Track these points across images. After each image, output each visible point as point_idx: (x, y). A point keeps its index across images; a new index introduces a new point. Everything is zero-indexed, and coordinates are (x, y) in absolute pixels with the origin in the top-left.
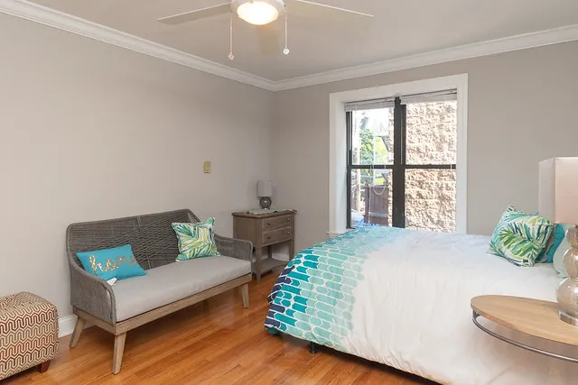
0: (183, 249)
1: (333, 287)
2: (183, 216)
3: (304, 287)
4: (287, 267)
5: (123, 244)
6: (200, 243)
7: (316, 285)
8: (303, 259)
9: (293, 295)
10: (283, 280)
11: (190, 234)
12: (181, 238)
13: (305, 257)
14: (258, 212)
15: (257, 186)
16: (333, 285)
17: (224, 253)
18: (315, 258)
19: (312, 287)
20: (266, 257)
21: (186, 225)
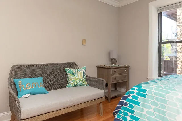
0: (70, 82)
1: (159, 113)
2: (72, 65)
3: (137, 110)
4: (125, 95)
5: (38, 77)
6: (78, 79)
7: (146, 110)
8: (136, 91)
9: (130, 114)
10: (122, 103)
11: (73, 74)
12: (69, 76)
13: (137, 90)
14: (109, 65)
15: (109, 54)
16: (159, 111)
17: (90, 85)
18: (144, 91)
19: (142, 110)
20: (114, 89)
21: (72, 69)
